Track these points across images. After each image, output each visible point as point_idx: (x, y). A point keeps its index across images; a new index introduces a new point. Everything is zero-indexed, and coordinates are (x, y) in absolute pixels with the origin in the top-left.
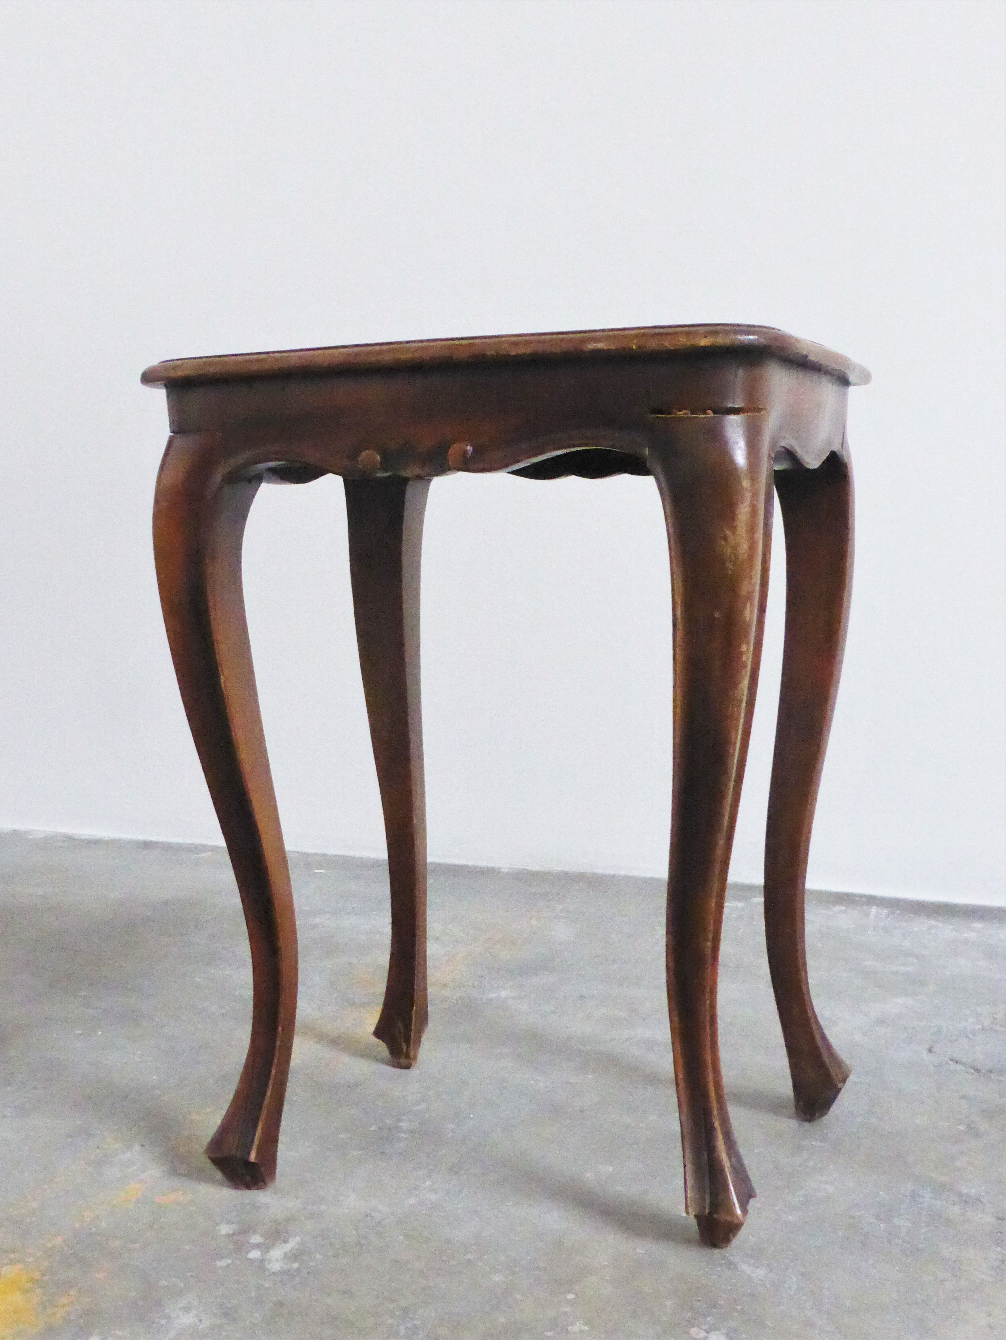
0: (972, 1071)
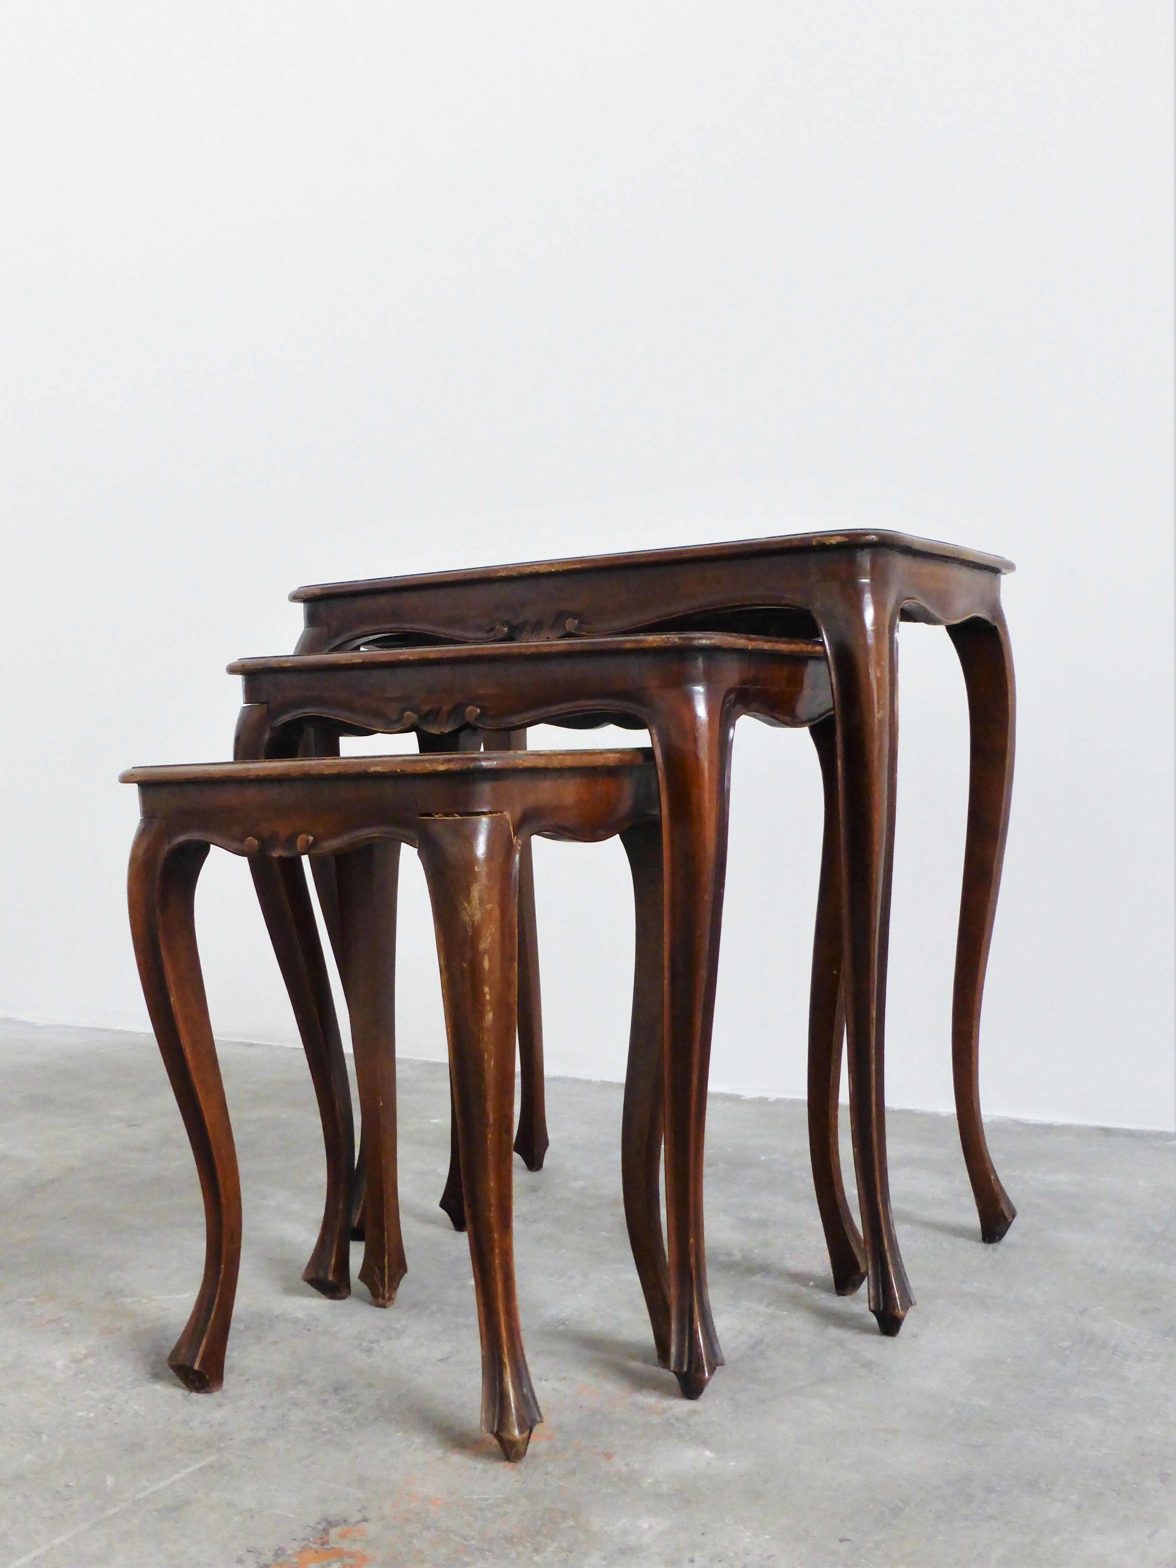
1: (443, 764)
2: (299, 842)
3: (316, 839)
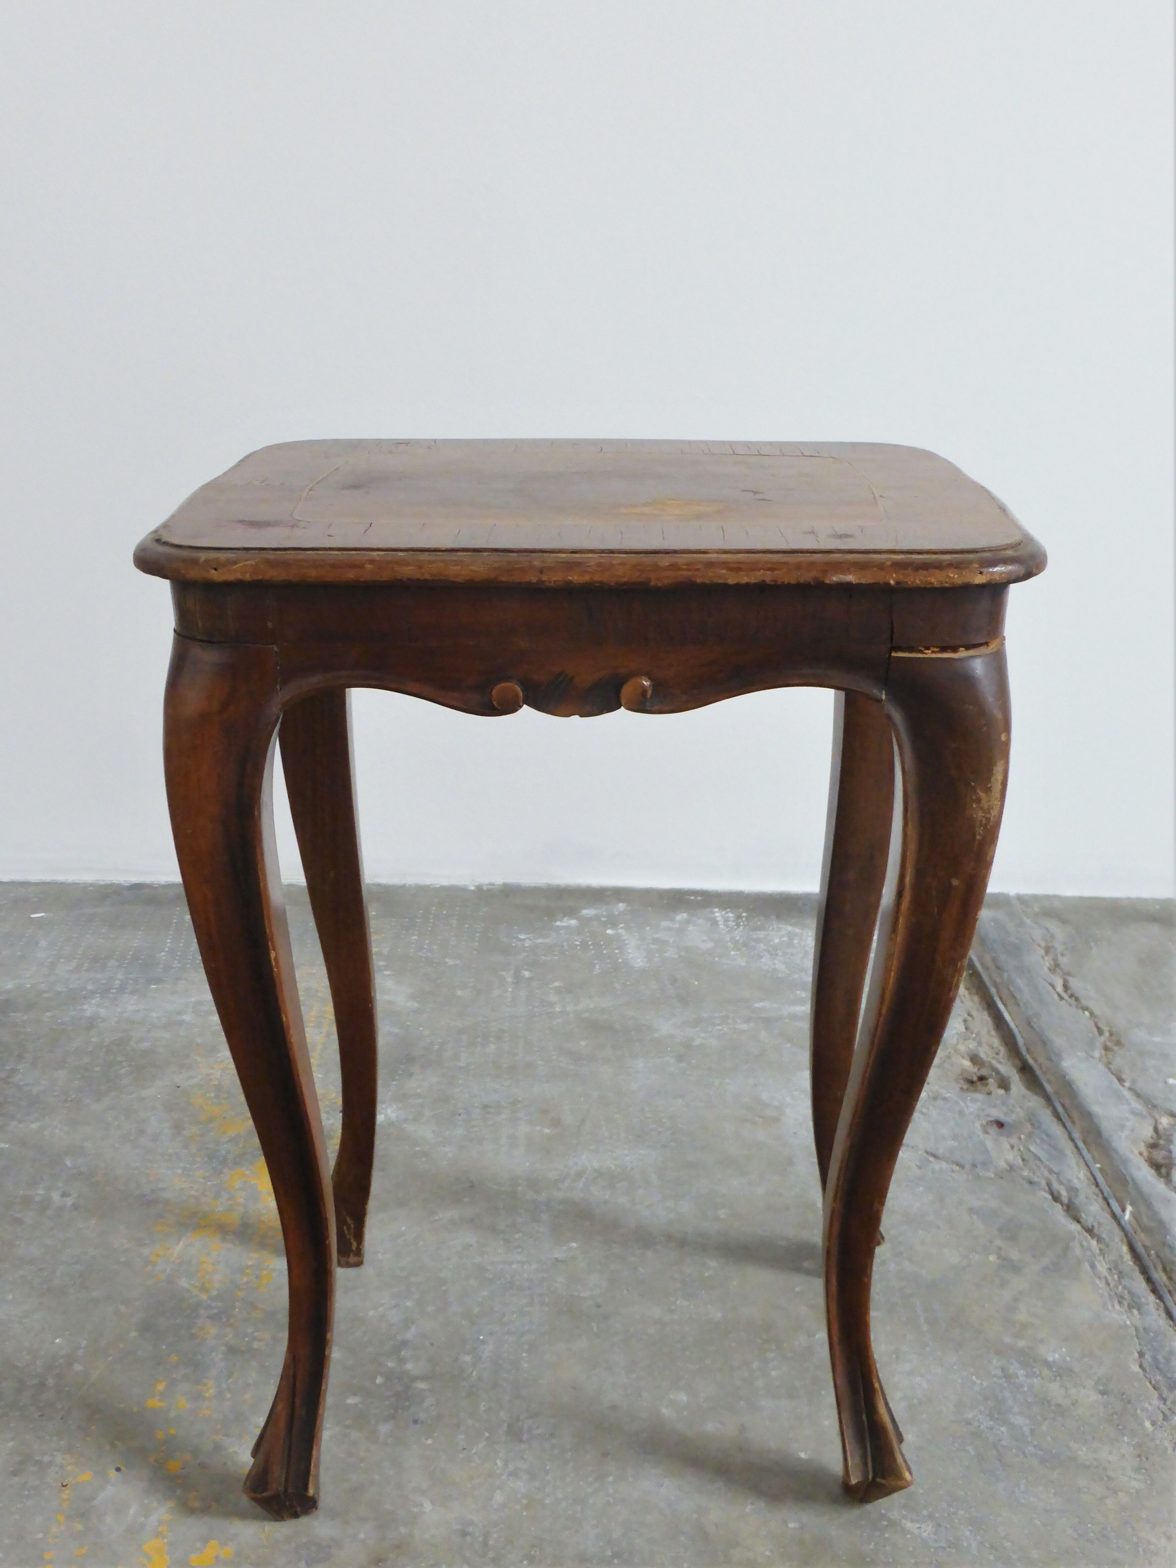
0: (958, 1168)
2: (627, 691)
3: (657, 685)
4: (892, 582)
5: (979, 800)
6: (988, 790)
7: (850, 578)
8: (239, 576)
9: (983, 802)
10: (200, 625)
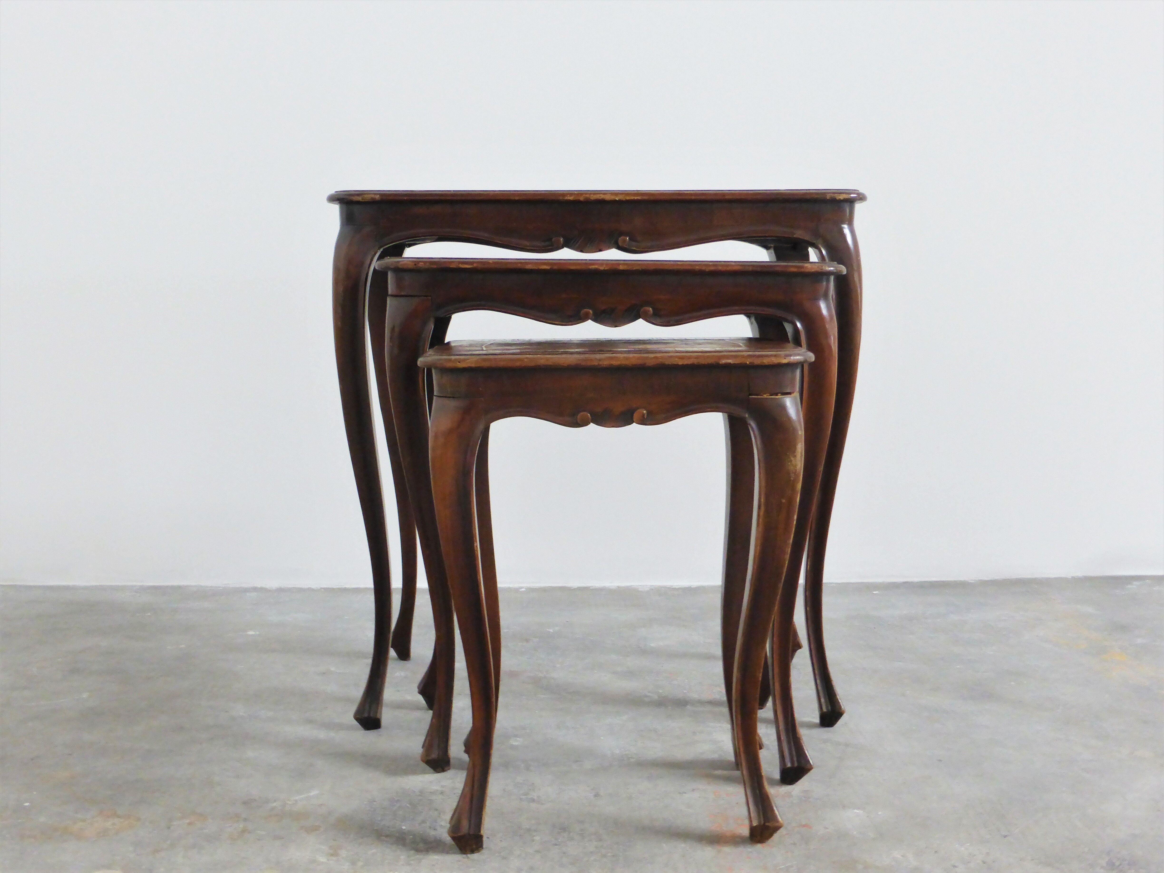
1: (785, 358)
2: (636, 416)
3: (649, 413)
4: (748, 363)
5: (791, 461)
6: (795, 456)
7: (730, 361)
8: (469, 365)
9: (793, 462)
10: (449, 390)
